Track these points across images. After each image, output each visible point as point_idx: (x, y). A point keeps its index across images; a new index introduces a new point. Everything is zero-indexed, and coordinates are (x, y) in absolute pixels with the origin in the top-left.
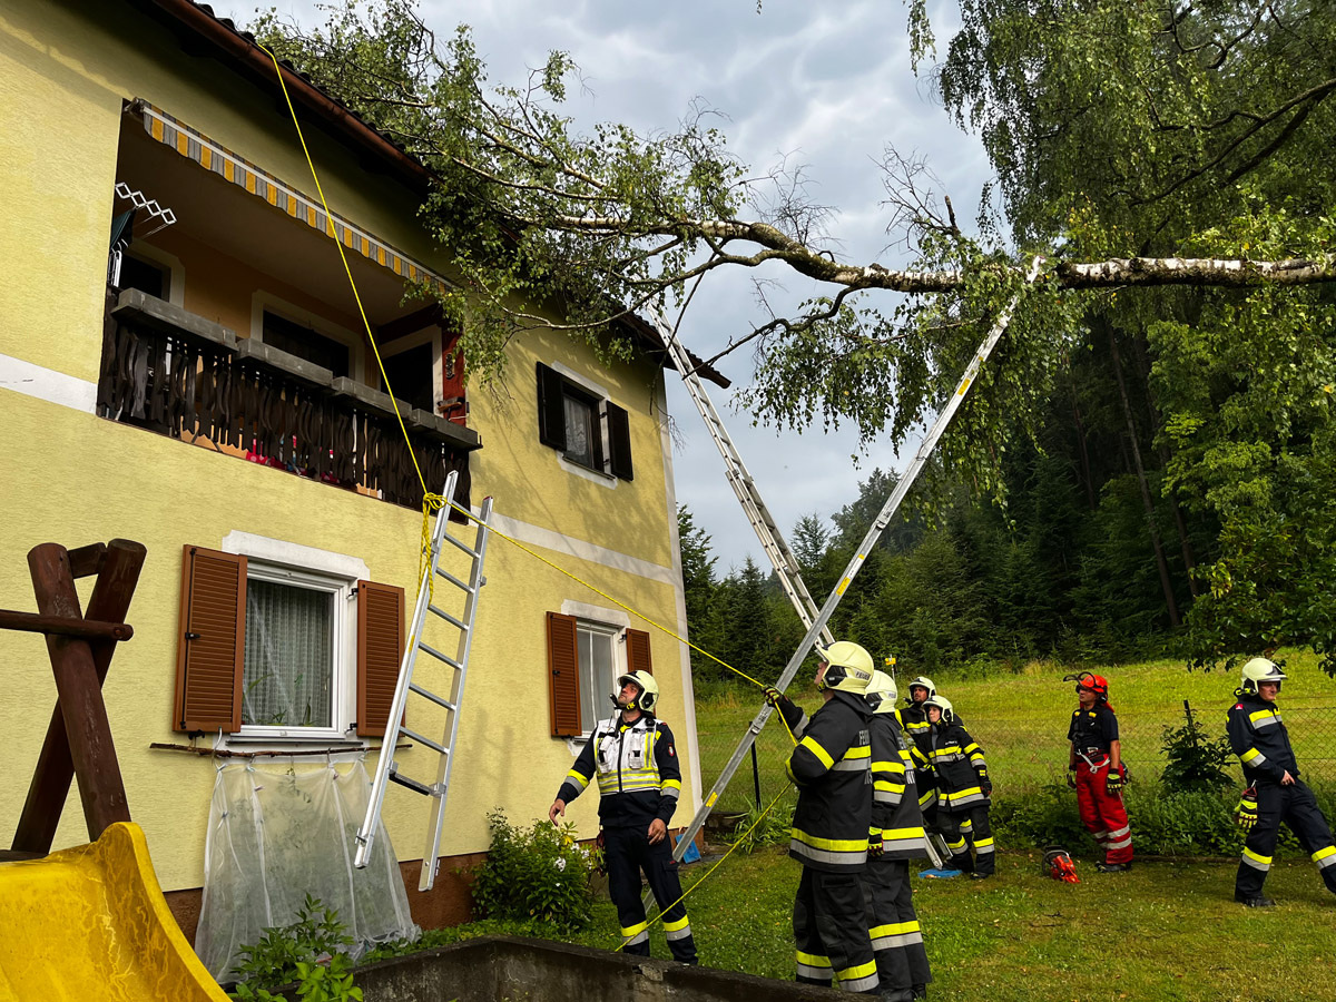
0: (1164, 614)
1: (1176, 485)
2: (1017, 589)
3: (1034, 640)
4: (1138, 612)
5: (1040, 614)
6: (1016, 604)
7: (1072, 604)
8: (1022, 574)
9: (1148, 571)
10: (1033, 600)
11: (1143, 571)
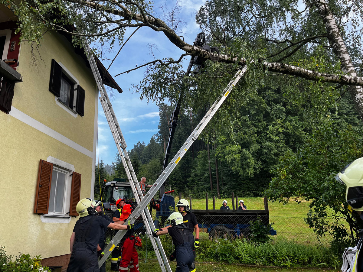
0: (209, 187)
1: (218, 154)
2: (174, 176)
3: (177, 191)
4: (203, 185)
5: (179, 184)
6: (174, 180)
7: (188, 182)
8: (176, 172)
9: (207, 175)
10: (178, 180)
11: (206, 175)
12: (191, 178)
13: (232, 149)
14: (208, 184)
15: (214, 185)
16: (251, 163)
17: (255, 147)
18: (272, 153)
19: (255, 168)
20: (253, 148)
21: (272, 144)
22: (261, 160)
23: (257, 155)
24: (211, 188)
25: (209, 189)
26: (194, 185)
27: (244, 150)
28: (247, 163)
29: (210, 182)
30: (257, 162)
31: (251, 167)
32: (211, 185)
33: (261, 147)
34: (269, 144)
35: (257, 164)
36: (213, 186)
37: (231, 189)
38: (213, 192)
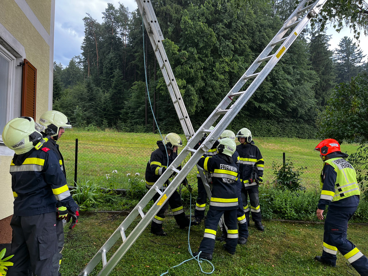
0: (144, 121)
3: (107, 122)
4: (137, 119)
5: (110, 115)
6: (103, 111)
10: (108, 110)
11: (141, 108)
12: (124, 110)
15: (149, 119)
16: (195, 100)
17: (200, 84)
18: (216, 92)
19: (197, 107)
21: (217, 82)
22: (203, 98)
23: (199, 92)
26: (127, 117)
27: (189, 86)
28: (191, 100)
29: (144, 117)
31: (194, 104)
33: (206, 84)
34: (214, 82)
35: (199, 102)
37: (169, 125)
38: (148, 127)
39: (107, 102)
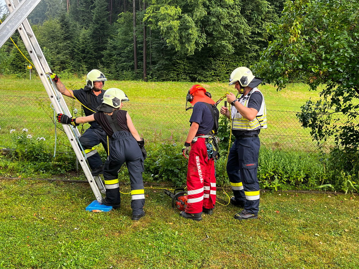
7: (103, 56)
9: (130, 49)
10: (88, 52)
11: (128, 48)
12: (108, 52)
13: (169, 12)
14: (131, 62)
15: (139, 63)
16: (193, 35)
17: (201, 12)
18: (222, 23)
19: (197, 44)
20: (198, 14)
21: (224, 10)
22: (207, 32)
23: (201, 24)
24: (135, 67)
25: (132, 68)
26: (111, 61)
27: (186, 15)
28: (188, 35)
29: (134, 59)
30: (200, 35)
31: (193, 40)
32: (135, 63)
33: (209, 13)
34: (220, 9)
35: (201, 37)
36: (137, 64)
37: (162, 70)
38: (138, 73)
39: (86, 41)
